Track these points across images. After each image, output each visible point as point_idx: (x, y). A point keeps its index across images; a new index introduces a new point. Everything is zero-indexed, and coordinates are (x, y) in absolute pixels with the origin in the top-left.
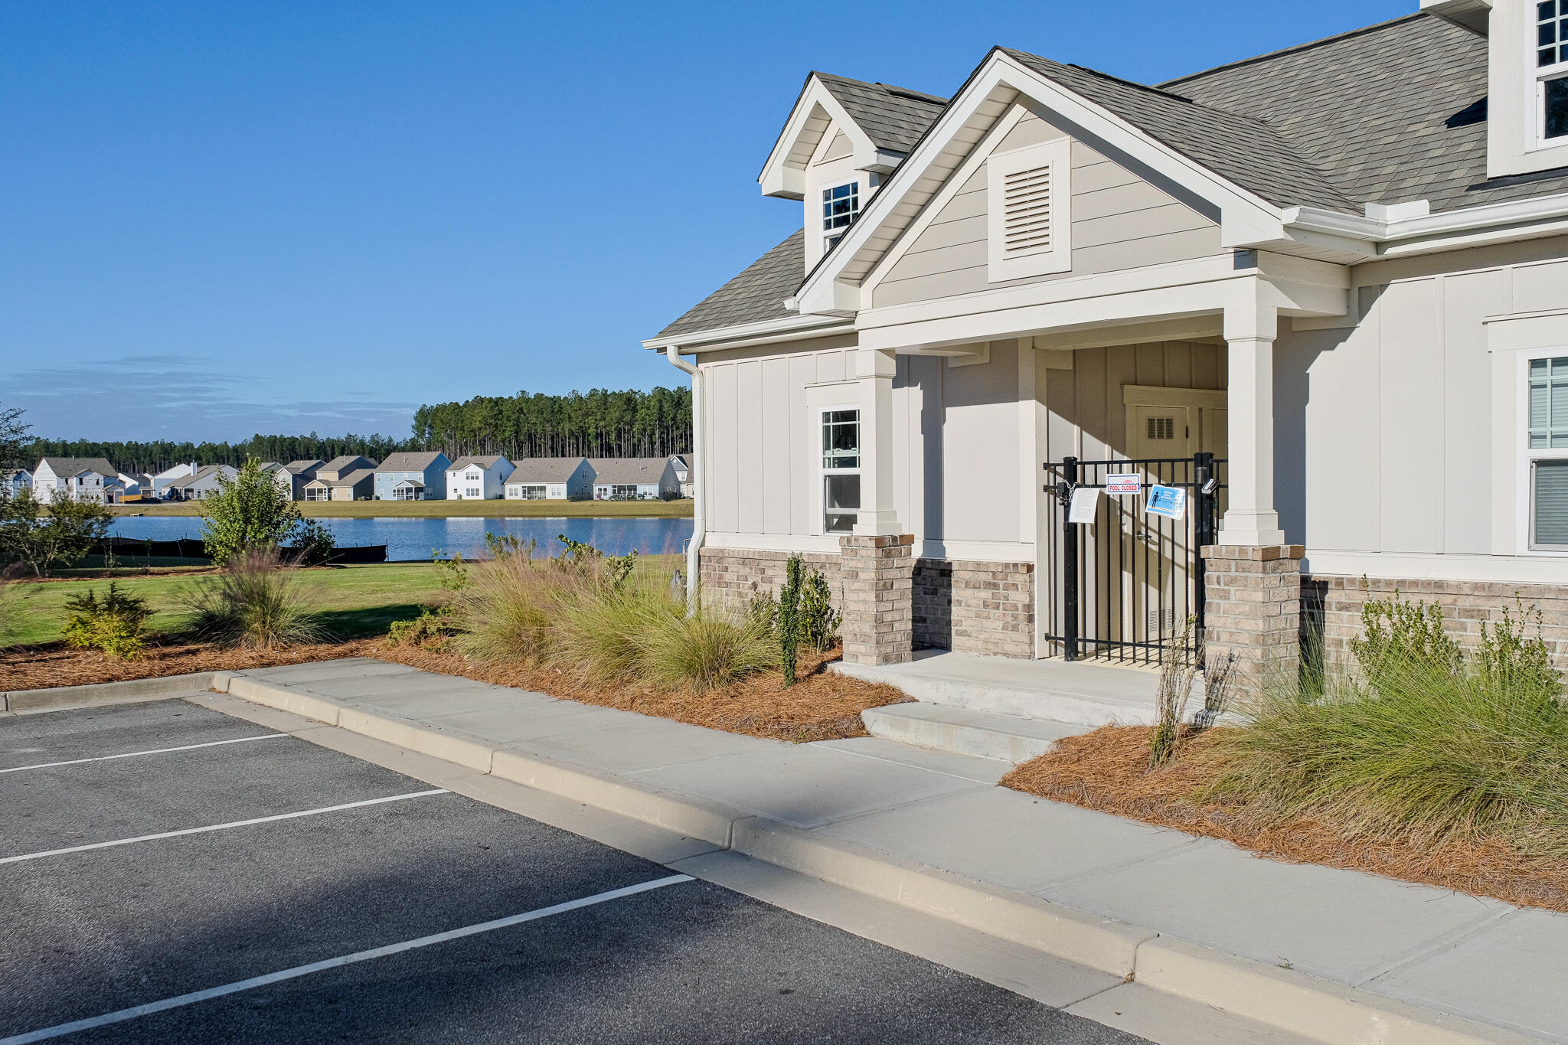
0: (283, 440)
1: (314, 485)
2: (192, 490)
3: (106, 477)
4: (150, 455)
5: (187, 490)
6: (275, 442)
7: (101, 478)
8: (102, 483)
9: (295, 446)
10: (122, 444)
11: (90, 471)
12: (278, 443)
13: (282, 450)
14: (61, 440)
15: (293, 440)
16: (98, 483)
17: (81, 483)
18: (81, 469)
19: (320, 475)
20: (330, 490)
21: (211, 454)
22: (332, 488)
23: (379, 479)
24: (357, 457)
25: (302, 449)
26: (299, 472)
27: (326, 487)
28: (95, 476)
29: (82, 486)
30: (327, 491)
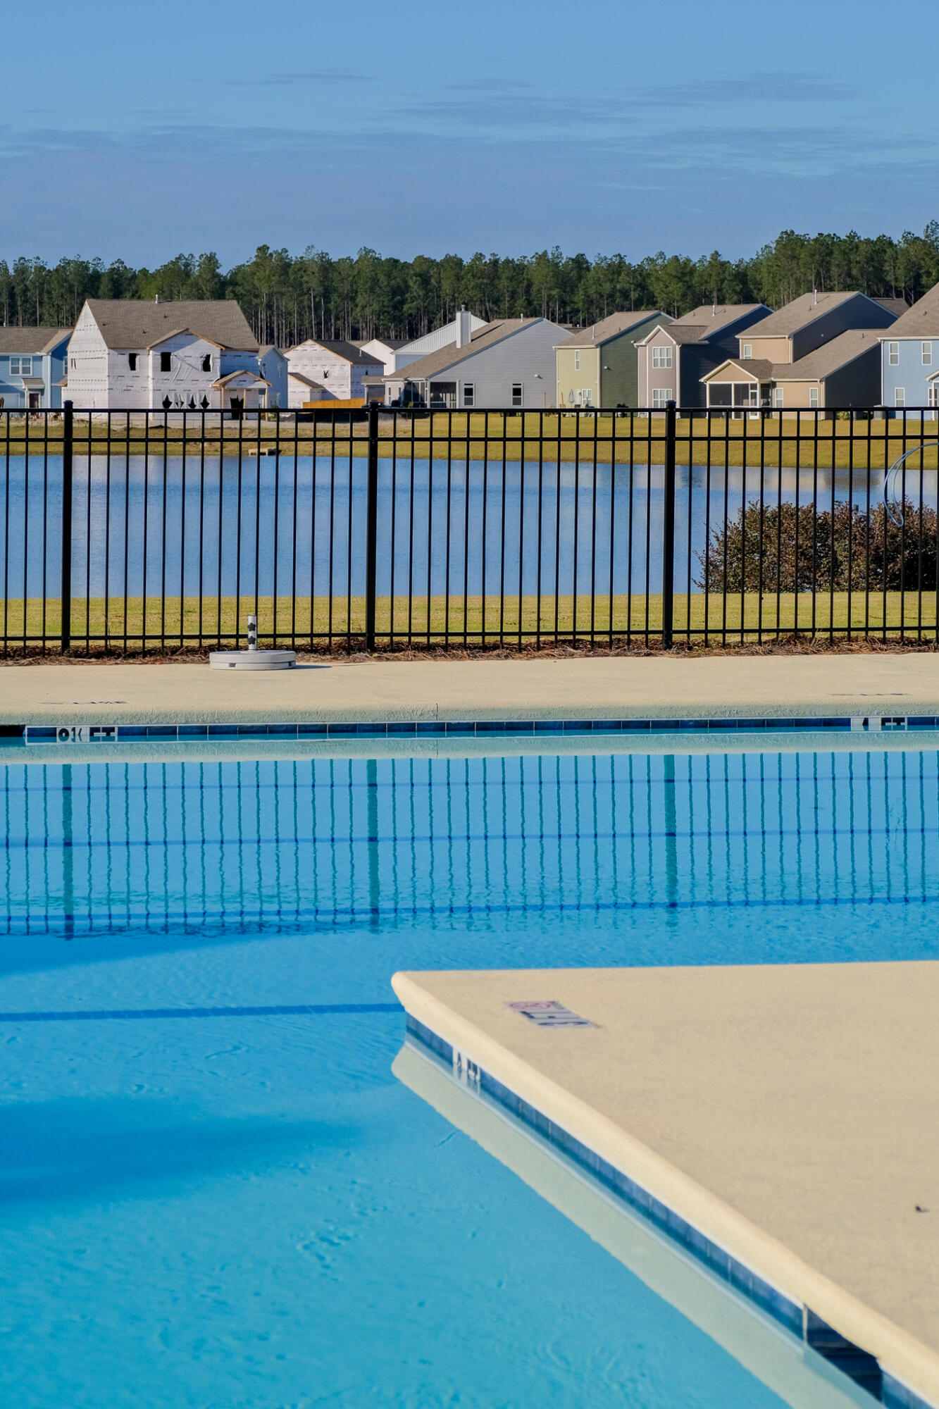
0: (852, 243)
1: (728, 375)
2: (449, 387)
3: (226, 350)
4: (528, 290)
5: (437, 388)
6: (830, 254)
7: (215, 352)
8: (215, 364)
9: (882, 263)
10: (459, 262)
11: (187, 335)
12: (837, 258)
13: (849, 275)
14: (314, 251)
15: (882, 246)
16: (206, 367)
17: (166, 365)
18: (170, 330)
19: (750, 345)
20: (767, 388)
21: (676, 288)
22: (774, 384)
23: (894, 359)
24: (849, 295)
25: (900, 272)
26: (701, 337)
27: (756, 381)
28: (204, 347)
29: (166, 375)
30: (758, 391)
